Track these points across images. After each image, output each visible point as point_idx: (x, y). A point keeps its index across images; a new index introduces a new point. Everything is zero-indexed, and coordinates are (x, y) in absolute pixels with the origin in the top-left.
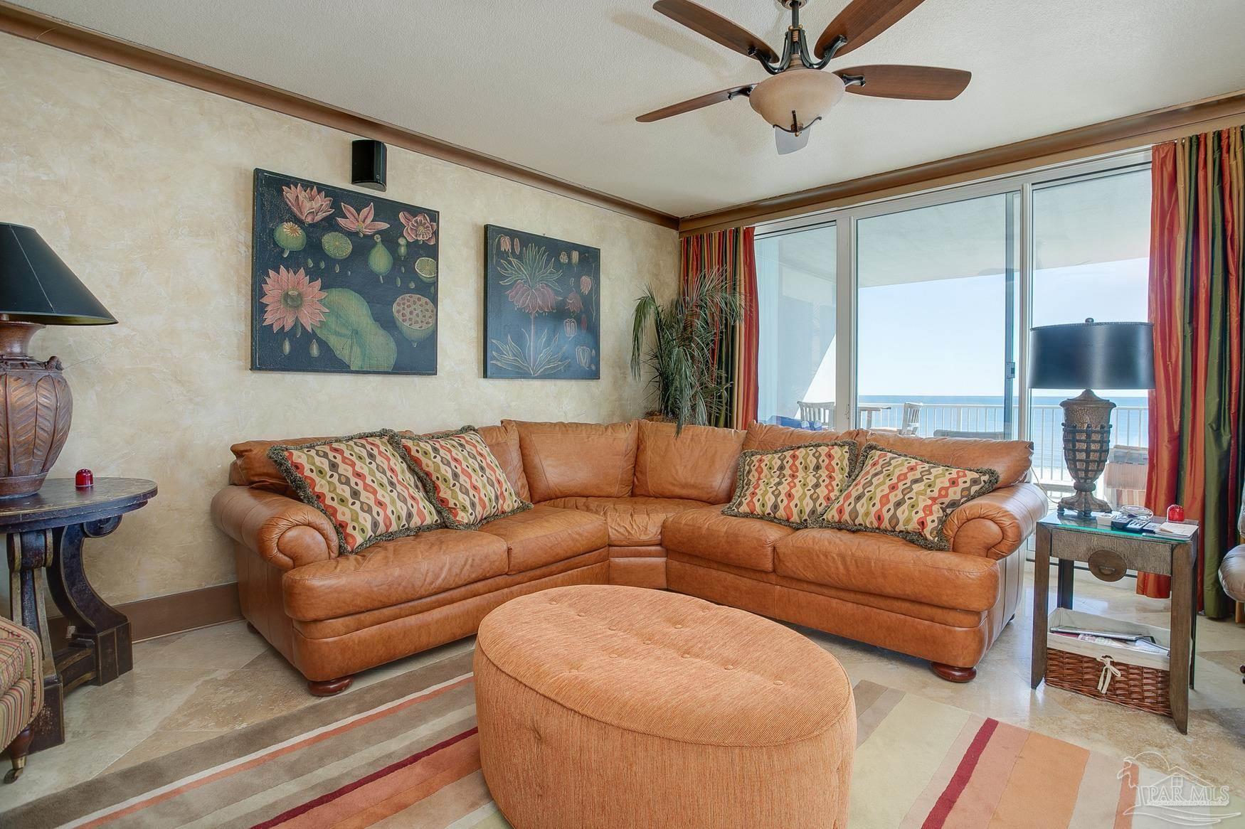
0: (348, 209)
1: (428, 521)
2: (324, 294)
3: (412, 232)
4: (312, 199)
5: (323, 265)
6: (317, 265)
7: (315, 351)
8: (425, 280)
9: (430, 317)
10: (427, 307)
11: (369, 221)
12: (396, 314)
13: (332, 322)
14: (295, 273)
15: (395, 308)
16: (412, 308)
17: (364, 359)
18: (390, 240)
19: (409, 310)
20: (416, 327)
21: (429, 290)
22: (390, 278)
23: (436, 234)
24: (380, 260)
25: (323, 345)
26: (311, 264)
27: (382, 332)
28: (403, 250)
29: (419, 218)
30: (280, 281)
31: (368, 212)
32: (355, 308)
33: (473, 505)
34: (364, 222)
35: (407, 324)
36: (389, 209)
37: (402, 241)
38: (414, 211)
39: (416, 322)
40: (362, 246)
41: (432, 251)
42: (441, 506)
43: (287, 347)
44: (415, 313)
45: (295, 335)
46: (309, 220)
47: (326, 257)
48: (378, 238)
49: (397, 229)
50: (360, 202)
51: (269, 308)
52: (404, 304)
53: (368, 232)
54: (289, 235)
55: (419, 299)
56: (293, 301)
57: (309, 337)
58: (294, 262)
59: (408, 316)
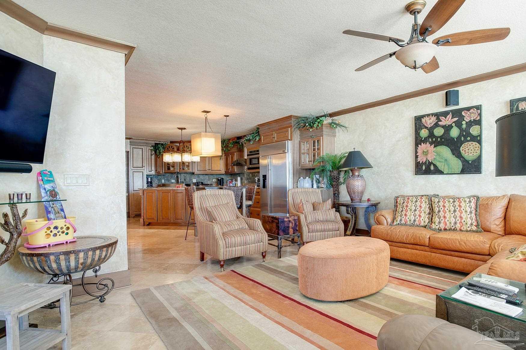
0: (442, 118)
1: (422, 224)
2: (435, 149)
3: (468, 117)
4: (430, 119)
5: (434, 139)
6: (432, 139)
7: (432, 168)
8: (475, 135)
9: (478, 150)
10: (476, 146)
11: (450, 119)
12: (461, 151)
13: (438, 158)
14: (426, 144)
15: (461, 148)
16: (469, 148)
17: (449, 169)
18: (458, 124)
19: (467, 149)
20: (471, 155)
21: (478, 139)
22: (459, 137)
23: (480, 115)
24: (455, 133)
25: (435, 166)
26: (430, 140)
27: (456, 159)
28: (464, 126)
29: (471, 111)
30: (423, 147)
31: (450, 116)
32: (445, 151)
34: (448, 121)
35: (467, 154)
36: (458, 113)
37: (464, 123)
38: (468, 109)
39: (471, 153)
40: (448, 128)
41: (478, 122)
42: (431, 220)
43: (424, 168)
44: (470, 149)
45: (426, 164)
46: (430, 126)
47: (435, 136)
48: (453, 125)
49: (462, 118)
50: (445, 114)
51: (419, 156)
52: (465, 147)
53: (450, 124)
54: (424, 133)
55: (472, 144)
56: (426, 153)
57: (431, 163)
58: (425, 141)
59: (467, 151)
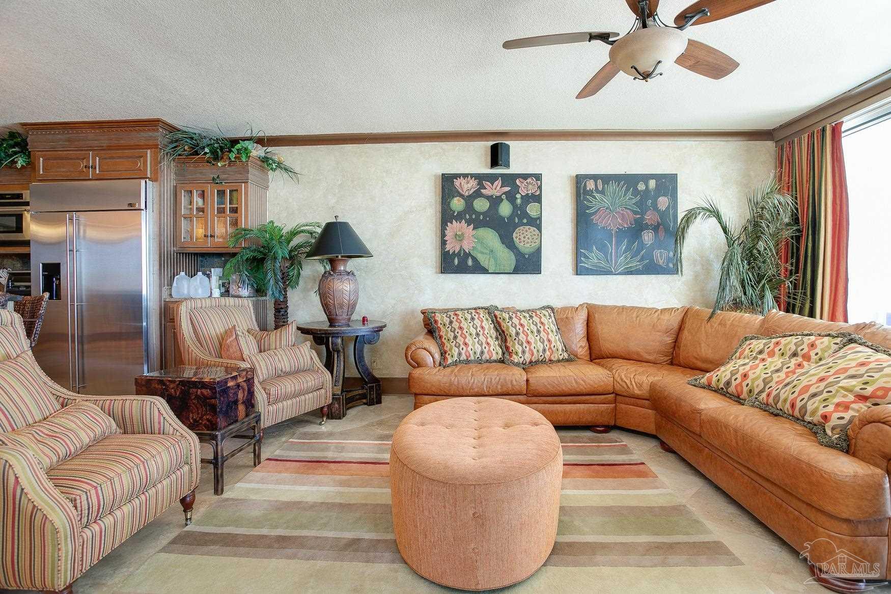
0: (487, 184)
1: (494, 357)
2: (474, 232)
3: (525, 188)
4: (468, 183)
5: (474, 217)
6: (470, 216)
7: (470, 262)
8: (533, 216)
9: (537, 239)
10: (534, 233)
11: (498, 188)
12: (515, 239)
13: (479, 247)
14: (460, 223)
15: (514, 235)
16: (525, 235)
17: (496, 266)
18: (511, 197)
19: (523, 236)
20: (528, 245)
21: (536, 223)
22: (511, 218)
23: (540, 188)
24: (505, 209)
25: (475, 259)
26: (468, 217)
27: (507, 250)
28: (519, 201)
29: (529, 180)
30: (454, 227)
31: (498, 183)
32: (490, 237)
33: (524, 352)
34: (495, 189)
35: (522, 244)
36: (510, 180)
37: (518, 196)
38: (525, 177)
39: (528, 243)
40: (495, 202)
41: (538, 199)
42: (506, 350)
43: (456, 261)
44: (527, 237)
45: (460, 255)
46: (467, 194)
47: (475, 212)
48: (504, 197)
49: (516, 189)
50: (492, 178)
51: (448, 242)
52: (520, 233)
53: (498, 194)
54: (457, 204)
55: (529, 229)
56: (459, 238)
57: (468, 255)
58: (459, 217)
59: (522, 239)
